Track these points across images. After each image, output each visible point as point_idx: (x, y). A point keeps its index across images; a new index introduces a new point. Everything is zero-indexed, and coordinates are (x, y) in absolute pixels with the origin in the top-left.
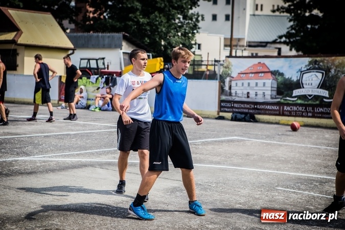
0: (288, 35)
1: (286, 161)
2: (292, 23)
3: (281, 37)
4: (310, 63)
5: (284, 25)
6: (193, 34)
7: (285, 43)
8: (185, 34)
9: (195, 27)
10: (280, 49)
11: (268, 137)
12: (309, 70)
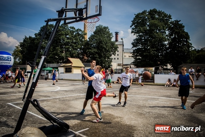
0: (133, 62)
1: (145, 94)
2: (134, 60)
3: (132, 63)
4: (144, 69)
5: (133, 60)
6: (111, 63)
7: (133, 64)
8: (109, 63)
9: (111, 61)
10: (130, 66)
11: (137, 88)
12: (144, 71)
